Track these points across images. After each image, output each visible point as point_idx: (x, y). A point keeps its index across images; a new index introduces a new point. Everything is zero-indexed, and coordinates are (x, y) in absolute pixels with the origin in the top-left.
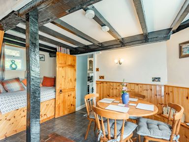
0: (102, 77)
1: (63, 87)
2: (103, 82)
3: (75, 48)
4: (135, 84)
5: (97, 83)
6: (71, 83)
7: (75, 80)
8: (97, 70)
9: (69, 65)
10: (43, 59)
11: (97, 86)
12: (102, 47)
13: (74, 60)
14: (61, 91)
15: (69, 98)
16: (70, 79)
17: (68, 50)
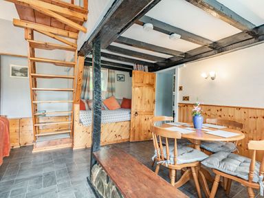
0: (186, 98)
1: (139, 109)
2: (187, 105)
3: (155, 64)
4: (234, 107)
5: (181, 106)
6: (149, 106)
7: (154, 102)
8: (181, 88)
9: (147, 84)
10: (122, 80)
11: (180, 110)
12: (188, 58)
13: (153, 78)
14: (136, 113)
15: (146, 122)
16: (147, 100)
17: (146, 67)
